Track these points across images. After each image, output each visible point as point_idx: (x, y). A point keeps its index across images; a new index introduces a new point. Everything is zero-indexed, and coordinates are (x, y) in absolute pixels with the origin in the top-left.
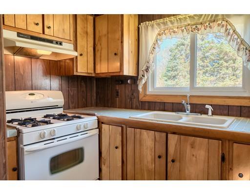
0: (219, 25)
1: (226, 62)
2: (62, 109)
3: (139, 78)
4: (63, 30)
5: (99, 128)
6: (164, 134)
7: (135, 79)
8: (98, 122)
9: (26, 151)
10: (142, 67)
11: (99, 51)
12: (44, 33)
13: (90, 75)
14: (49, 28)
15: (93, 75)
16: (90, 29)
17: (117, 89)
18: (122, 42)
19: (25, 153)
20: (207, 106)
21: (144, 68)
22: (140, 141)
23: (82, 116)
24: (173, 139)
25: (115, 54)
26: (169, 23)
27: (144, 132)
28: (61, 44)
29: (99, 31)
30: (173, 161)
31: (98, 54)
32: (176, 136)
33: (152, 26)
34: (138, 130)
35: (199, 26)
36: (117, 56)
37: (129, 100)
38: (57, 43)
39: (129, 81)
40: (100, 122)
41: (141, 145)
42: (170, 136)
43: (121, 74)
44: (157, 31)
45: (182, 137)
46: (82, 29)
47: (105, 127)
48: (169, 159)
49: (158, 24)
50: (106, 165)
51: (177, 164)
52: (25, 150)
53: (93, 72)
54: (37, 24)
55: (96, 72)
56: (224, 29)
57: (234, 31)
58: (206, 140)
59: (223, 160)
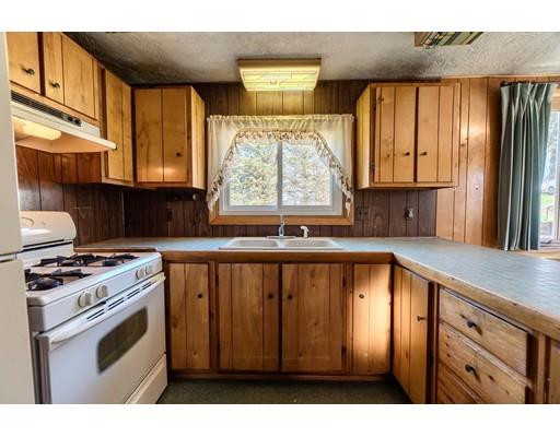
0: (311, 137)
1: (256, 178)
2: (72, 245)
3: (209, 192)
4: (83, 97)
5: (166, 270)
6: (276, 266)
7: (202, 194)
8: (163, 260)
9: (53, 343)
10: (213, 178)
11: (145, 148)
12: (43, 93)
13: (126, 185)
14: (55, 86)
15: (132, 185)
16: (127, 108)
17: (169, 207)
18: (189, 138)
19: (51, 347)
20: (302, 227)
21: (216, 180)
22: (241, 280)
23: (135, 255)
24: (288, 270)
25: (178, 155)
26: (252, 123)
27: (247, 267)
28: (78, 122)
29: (144, 114)
30: (290, 297)
31: (141, 152)
32: (293, 266)
33: (228, 123)
34: (237, 265)
35: (289, 134)
36: (181, 158)
37: (190, 225)
38: (70, 119)
39: (194, 197)
40: (167, 261)
41: (241, 284)
42: (284, 266)
43: (188, 185)
44: (234, 131)
45: (300, 266)
46: (114, 103)
47: (174, 267)
48: (285, 296)
49: (237, 122)
50: (179, 327)
51: (294, 300)
52: (51, 340)
53: (132, 179)
54: (29, 72)
55: (139, 180)
56: (315, 142)
57: (325, 146)
58: (327, 266)
59: (344, 284)
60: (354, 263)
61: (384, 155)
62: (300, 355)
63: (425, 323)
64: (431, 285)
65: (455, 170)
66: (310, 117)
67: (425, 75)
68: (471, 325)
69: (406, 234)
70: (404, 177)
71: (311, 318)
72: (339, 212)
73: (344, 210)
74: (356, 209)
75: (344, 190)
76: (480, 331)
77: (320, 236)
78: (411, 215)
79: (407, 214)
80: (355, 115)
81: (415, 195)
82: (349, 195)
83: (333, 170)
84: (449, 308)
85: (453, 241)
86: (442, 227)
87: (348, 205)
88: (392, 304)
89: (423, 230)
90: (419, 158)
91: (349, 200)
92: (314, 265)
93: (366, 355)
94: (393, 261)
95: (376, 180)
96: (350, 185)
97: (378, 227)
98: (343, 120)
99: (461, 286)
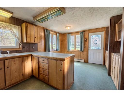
0: (9, 29)
6: (3, 61)
20: (8, 51)
24: (7, 62)
32: (8, 60)
42: (5, 61)
45: (10, 60)
48: (6, 68)
51: (9, 68)
56: (10, 31)
57: (14, 32)
58: (18, 58)
59: (22, 61)
60: (24, 57)
61: (29, 36)
62: (12, 80)
63: (38, 63)
64: (38, 57)
65: (40, 41)
66: (8, 24)
67: (35, 24)
68: (43, 61)
69: (33, 51)
70: (32, 41)
71: (14, 71)
72: (18, 47)
73: (20, 47)
74: (22, 47)
75: (19, 42)
76: (44, 61)
77: (13, 53)
78: (34, 48)
79: (33, 48)
80: (21, 27)
81: (34, 44)
82: (21, 44)
83: (16, 38)
84: (41, 60)
85: (40, 51)
86: (39, 49)
87: (20, 46)
88: (32, 63)
89: (36, 50)
90: (35, 38)
91: (21, 45)
92: (14, 59)
93: (28, 74)
94: (32, 56)
95: (27, 41)
96: (21, 42)
97: (28, 50)
98: (18, 27)
99: (42, 56)
